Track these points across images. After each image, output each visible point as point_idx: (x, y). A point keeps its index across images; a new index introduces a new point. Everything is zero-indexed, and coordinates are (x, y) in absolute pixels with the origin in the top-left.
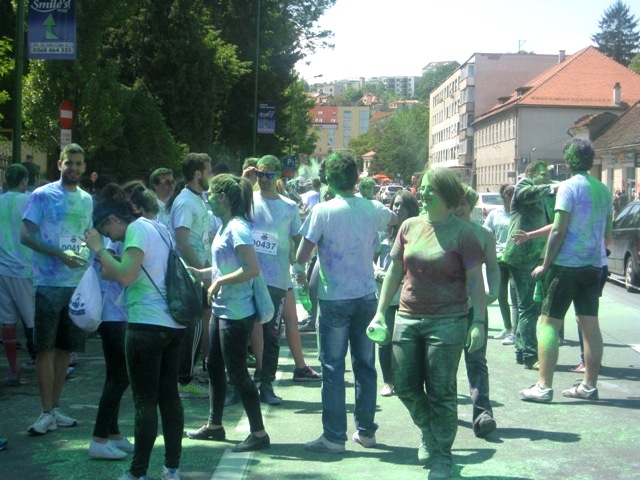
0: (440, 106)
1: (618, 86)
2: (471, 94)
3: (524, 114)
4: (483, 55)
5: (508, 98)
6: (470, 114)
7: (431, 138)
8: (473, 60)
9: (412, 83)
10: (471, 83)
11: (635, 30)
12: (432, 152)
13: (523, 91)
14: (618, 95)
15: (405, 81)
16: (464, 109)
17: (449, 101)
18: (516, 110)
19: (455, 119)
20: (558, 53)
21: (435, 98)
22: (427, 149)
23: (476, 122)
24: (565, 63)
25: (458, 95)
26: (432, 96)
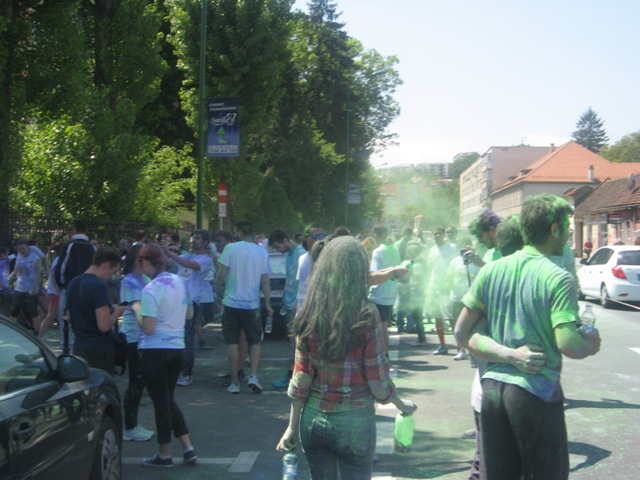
0: (468, 183)
1: (592, 168)
2: (490, 175)
3: (527, 188)
4: (497, 148)
5: (515, 177)
6: (489, 188)
8: (490, 151)
10: (490, 167)
11: (601, 128)
13: (526, 172)
14: (592, 174)
15: (441, 166)
16: (485, 185)
17: (474, 180)
18: (521, 185)
19: (479, 192)
20: (549, 145)
21: (464, 177)
23: (493, 194)
24: (554, 153)
25: (480, 176)
26: (462, 176)
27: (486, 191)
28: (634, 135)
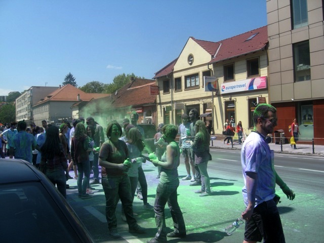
0: (20, 103)
1: (79, 95)
2: (31, 99)
3: (52, 103)
5: (43, 100)
6: (31, 104)
7: (16, 112)
8: (32, 88)
9: (6, 98)
10: (31, 95)
11: (75, 81)
12: (17, 116)
13: (50, 97)
14: (79, 98)
15: (3, 97)
16: (29, 103)
17: (23, 101)
18: (48, 102)
19: (26, 106)
20: (59, 86)
21: (18, 100)
22: (15, 115)
23: (33, 107)
24: (61, 89)
25: (26, 99)
26: (16, 100)
27: (30, 106)
28: (91, 83)
